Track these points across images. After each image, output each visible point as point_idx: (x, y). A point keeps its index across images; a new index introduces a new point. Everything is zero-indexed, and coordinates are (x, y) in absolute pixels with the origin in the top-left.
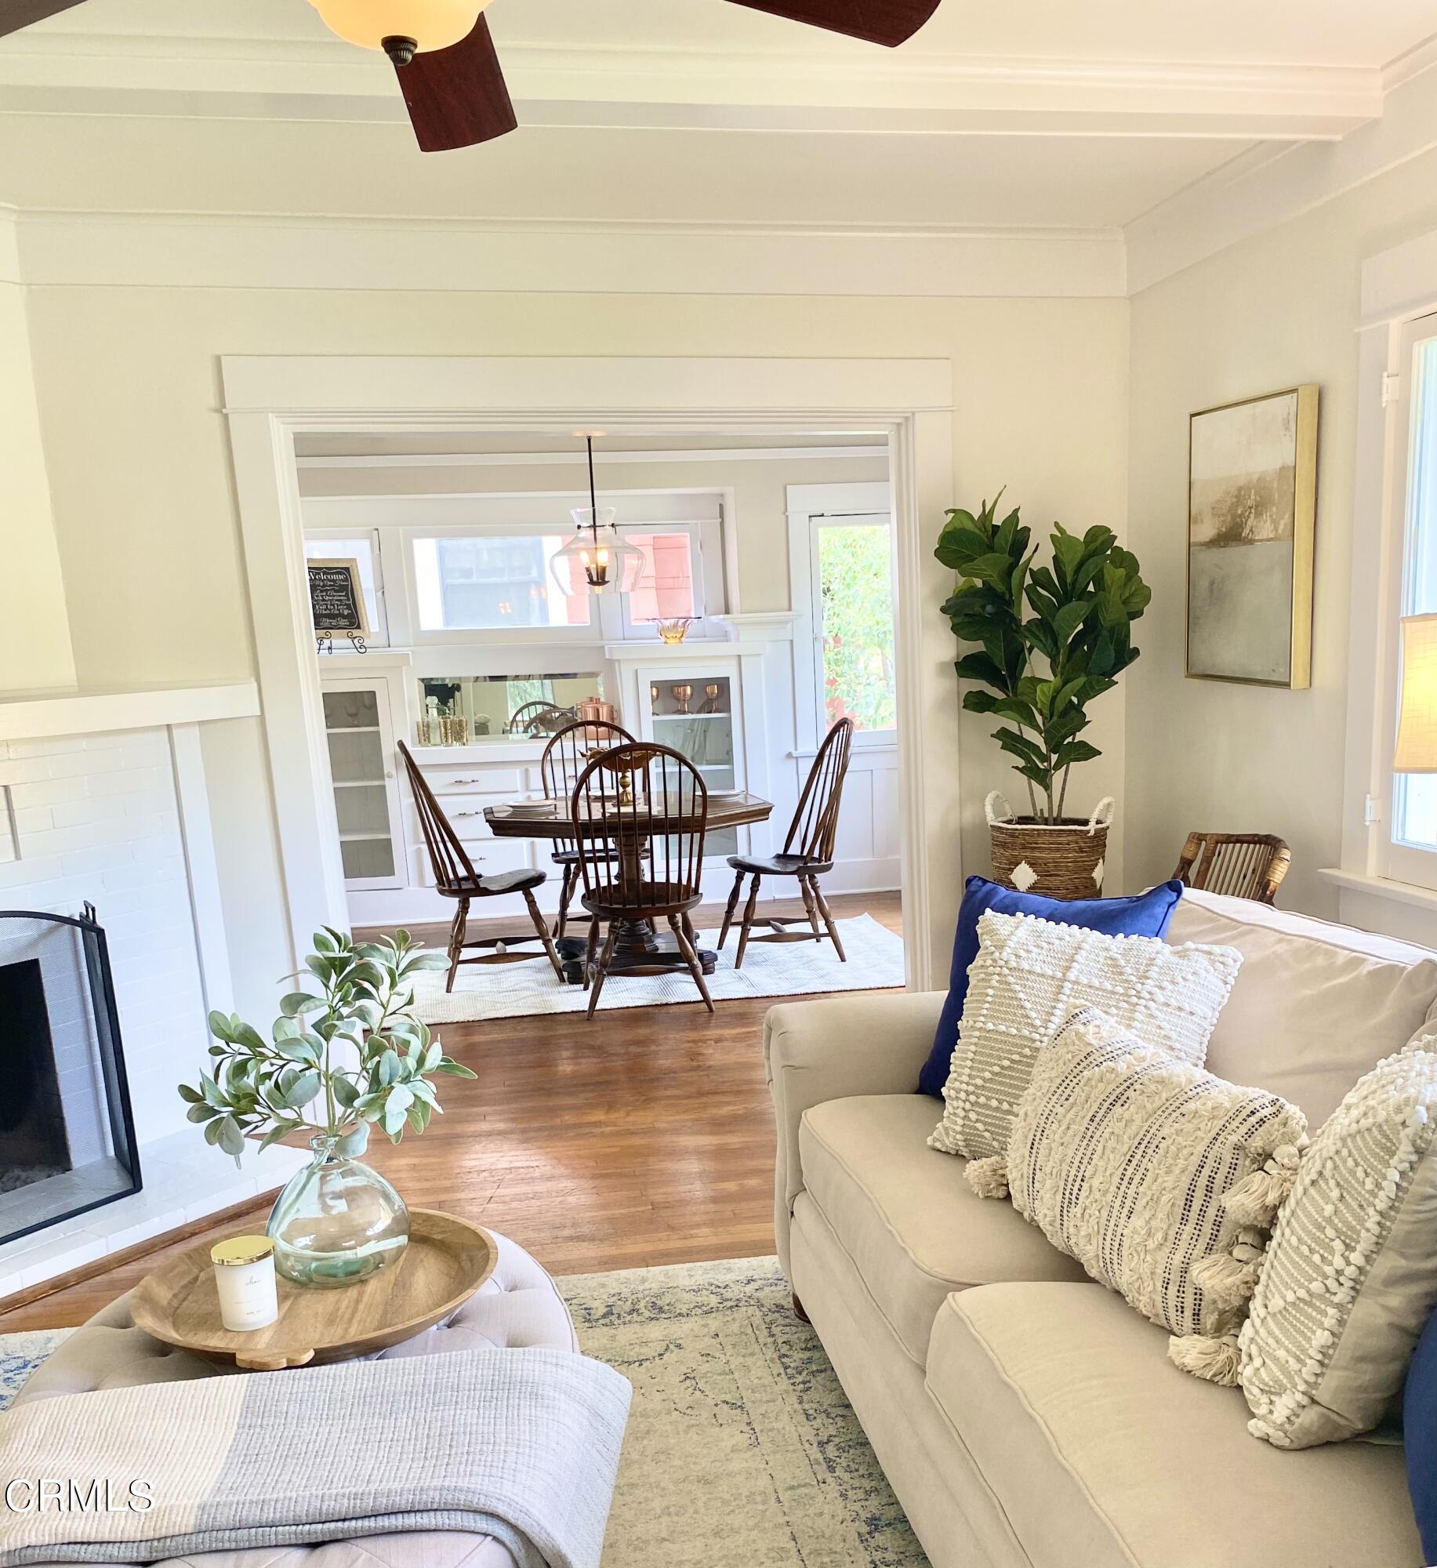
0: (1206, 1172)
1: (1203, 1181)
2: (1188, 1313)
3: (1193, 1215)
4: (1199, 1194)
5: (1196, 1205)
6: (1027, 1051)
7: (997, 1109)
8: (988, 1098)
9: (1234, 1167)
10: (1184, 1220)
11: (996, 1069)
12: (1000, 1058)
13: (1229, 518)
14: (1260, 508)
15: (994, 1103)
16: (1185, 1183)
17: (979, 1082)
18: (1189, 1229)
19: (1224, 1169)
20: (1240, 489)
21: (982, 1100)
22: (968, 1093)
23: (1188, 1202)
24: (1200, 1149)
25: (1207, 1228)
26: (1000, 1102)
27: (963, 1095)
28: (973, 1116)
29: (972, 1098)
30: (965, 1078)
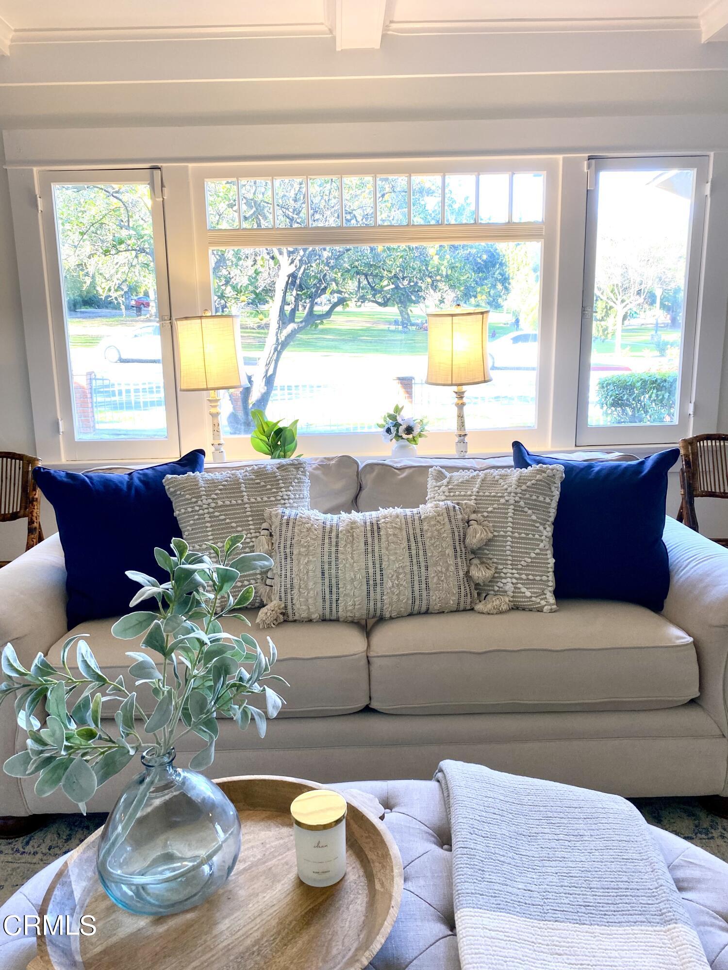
0: (456, 534)
1: (456, 538)
2: (468, 595)
3: (459, 553)
4: (457, 543)
5: (458, 548)
16: (449, 541)
19: (462, 530)
23: (454, 548)
24: (446, 526)
25: (464, 557)
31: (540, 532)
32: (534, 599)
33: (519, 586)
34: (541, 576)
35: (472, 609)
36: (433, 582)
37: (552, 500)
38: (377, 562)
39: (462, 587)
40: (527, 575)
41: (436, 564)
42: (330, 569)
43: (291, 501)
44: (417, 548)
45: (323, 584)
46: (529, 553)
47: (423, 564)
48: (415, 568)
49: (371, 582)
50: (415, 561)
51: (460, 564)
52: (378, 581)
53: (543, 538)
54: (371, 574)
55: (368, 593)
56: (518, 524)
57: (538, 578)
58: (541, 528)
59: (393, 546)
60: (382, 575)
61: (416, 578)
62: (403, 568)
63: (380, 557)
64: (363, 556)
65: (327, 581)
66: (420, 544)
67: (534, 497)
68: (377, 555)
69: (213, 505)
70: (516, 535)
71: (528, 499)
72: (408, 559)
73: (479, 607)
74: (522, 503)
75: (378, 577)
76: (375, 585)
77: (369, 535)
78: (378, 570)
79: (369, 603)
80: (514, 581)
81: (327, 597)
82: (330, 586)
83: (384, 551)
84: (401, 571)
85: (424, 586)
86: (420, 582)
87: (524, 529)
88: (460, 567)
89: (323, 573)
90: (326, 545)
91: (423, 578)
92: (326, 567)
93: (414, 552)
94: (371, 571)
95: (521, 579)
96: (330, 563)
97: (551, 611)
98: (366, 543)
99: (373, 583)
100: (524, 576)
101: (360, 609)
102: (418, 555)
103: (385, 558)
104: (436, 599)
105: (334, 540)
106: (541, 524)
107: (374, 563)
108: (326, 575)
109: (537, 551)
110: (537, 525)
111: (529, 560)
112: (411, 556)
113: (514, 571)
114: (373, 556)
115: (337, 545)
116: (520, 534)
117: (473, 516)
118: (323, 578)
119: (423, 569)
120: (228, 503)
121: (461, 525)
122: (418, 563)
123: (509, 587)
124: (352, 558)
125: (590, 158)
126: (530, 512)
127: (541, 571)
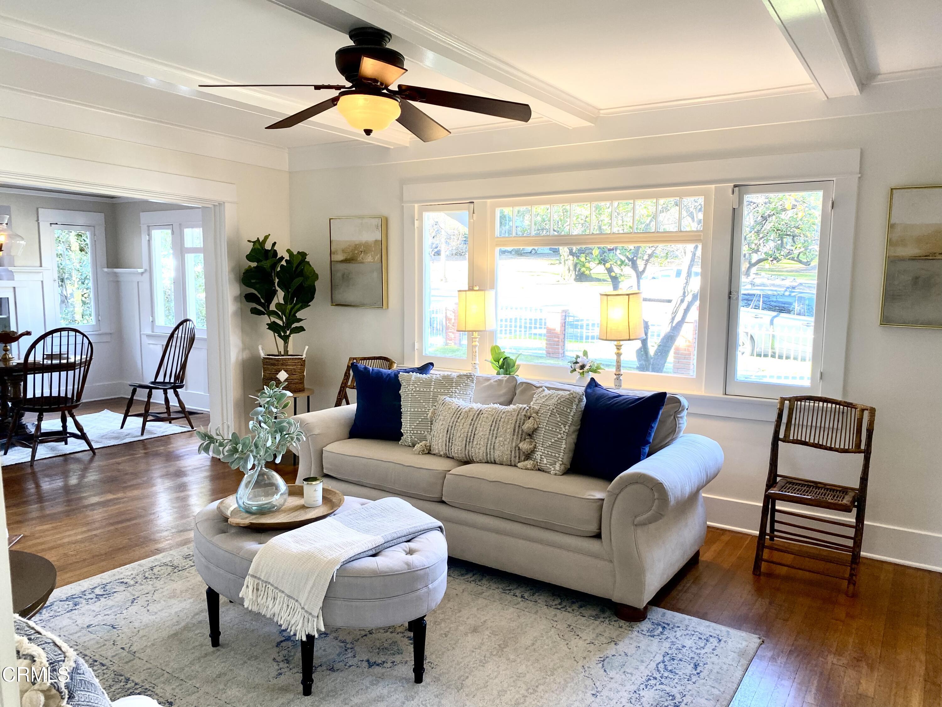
0: (518, 422)
1: (517, 425)
2: (517, 458)
3: (516, 433)
4: (517, 428)
5: (516, 431)
6: (425, 415)
7: (420, 433)
8: (417, 431)
9: (524, 420)
10: (514, 435)
11: (418, 422)
12: (418, 419)
13: (351, 253)
14: (365, 252)
15: (419, 432)
16: (513, 425)
17: (413, 427)
18: (515, 437)
19: (522, 421)
20: (356, 245)
21: (415, 432)
22: (410, 431)
23: (514, 430)
24: (515, 418)
25: (520, 436)
26: (421, 431)
27: (409, 432)
28: (413, 437)
29: (412, 432)
30: (408, 427)
31: (561, 428)
32: (548, 466)
33: (543, 457)
34: (555, 453)
35: (515, 466)
36: (497, 445)
37: (571, 411)
38: (474, 430)
39: (513, 452)
40: (548, 451)
41: (501, 436)
42: (451, 430)
43: (456, 394)
44: (495, 427)
45: (446, 437)
46: (551, 439)
47: (495, 435)
48: (491, 436)
49: (468, 440)
50: (491, 432)
51: (515, 439)
52: (471, 440)
53: (562, 432)
54: (469, 436)
55: (466, 445)
56: (550, 422)
57: (553, 454)
58: (562, 426)
59: (483, 423)
60: (474, 437)
61: (489, 442)
62: (485, 435)
63: (476, 427)
64: (468, 426)
65: (448, 435)
66: (497, 425)
67: (562, 408)
68: (475, 426)
69: (414, 390)
70: (547, 428)
71: (559, 408)
72: (488, 431)
73: (519, 465)
74: (555, 411)
75: (472, 438)
76: (470, 442)
77: (476, 416)
78: (473, 434)
79: (465, 451)
80: (541, 454)
81: (447, 444)
82: (449, 439)
83: (479, 425)
84: (482, 436)
85: (492, 447)
86: (491, 444)
87: (552, 425)
88: (515, 441)
89: (447, 431)
90: (453, 418)
91: (493, 443)
92: (450, 428)
93: (492, 428)
94: (469, 434)
95: (544, 453)
96: (452, 427)
97: (556, 474)
98: (472, 420)
99: (469, 441)
100: (546, 452)
101: (461, 453)
102: (494, 430)
103: (478, 429)
104: (497, 455)
105: (458, 415)
106: (562, 424)
107: (472, 431)
108: (449, 433)
109: (556, 439)
110: (560, 424)
111: (550, 443)
112: (490, 430)
113: (543, 448)
114: (473, 427)
115: (458, 419)
116: (549, 427)
117: (534, 415)
118: (447, 434)
119: (494, 438)
120: (422, 390)
121: (523, 418)
122: (493, 434)
123: (538, 457)
124: (463, 426)
125: (735, 186)
126: (558, 416)
127: (557, 451)
